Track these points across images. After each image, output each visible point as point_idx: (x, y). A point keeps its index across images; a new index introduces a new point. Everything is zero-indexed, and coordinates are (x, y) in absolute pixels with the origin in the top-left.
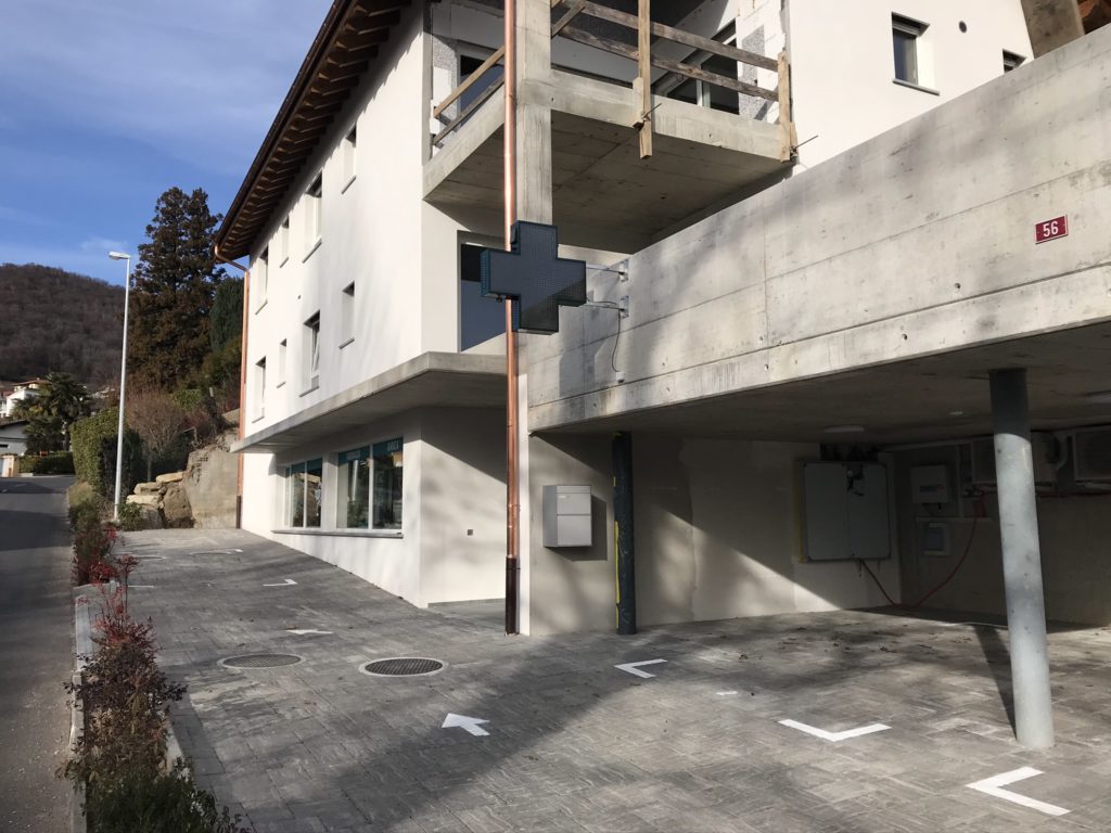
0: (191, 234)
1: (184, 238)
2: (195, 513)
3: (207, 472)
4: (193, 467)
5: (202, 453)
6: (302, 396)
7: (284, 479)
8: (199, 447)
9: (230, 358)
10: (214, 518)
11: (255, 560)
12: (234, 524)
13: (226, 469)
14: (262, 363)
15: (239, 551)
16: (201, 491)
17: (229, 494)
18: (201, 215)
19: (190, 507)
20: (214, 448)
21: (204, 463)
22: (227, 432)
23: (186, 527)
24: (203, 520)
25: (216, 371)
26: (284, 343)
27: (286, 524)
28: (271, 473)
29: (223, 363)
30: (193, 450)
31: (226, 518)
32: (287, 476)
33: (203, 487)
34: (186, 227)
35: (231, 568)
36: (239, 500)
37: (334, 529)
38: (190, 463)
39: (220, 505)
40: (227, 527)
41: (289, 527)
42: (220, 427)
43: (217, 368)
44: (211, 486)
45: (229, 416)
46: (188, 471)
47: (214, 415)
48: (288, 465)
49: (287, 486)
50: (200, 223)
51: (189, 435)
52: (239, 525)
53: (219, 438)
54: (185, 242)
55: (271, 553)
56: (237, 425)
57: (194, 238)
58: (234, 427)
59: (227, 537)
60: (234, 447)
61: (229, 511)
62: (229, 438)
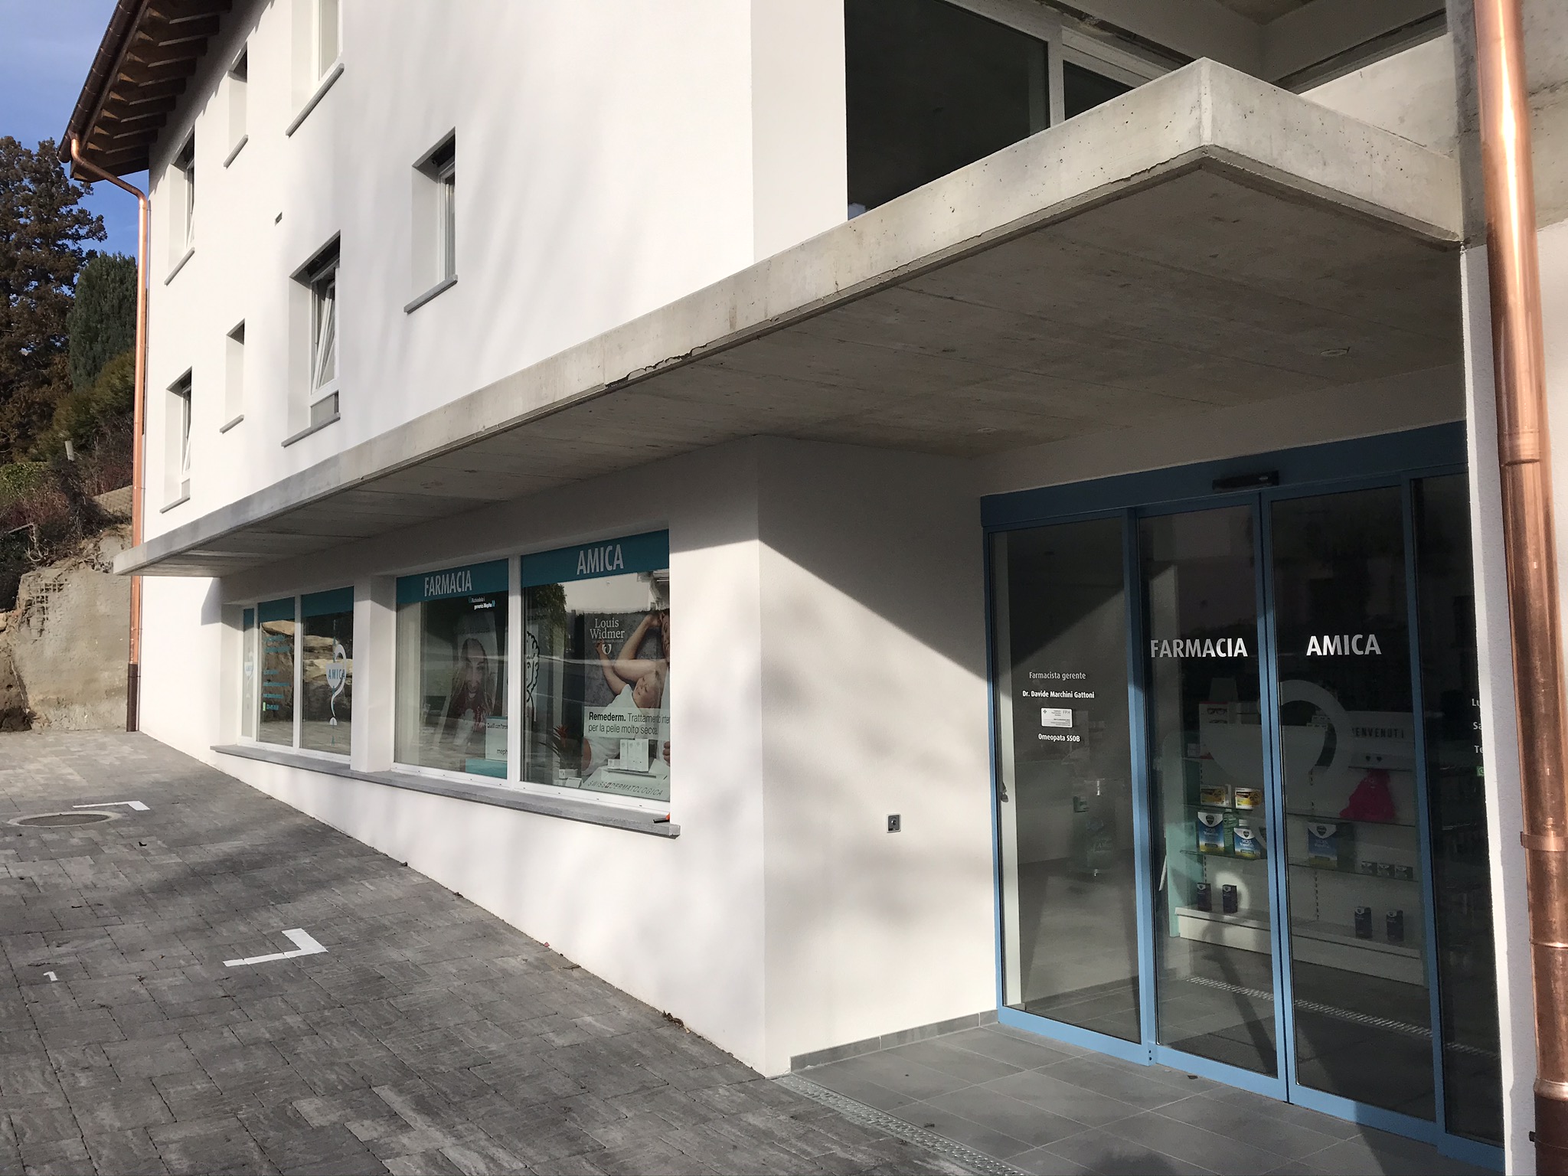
0: (37, 214)
1: (22, 221)
2: (33, 700)
3: (61, 613)
4: (29, 604)
5: (49, 574)
6: (287, 444)
7: (240, 634)
8: (43, 563)
9: (108, 396)
10: (77, 709)
11: (180, 844)
12: (123, 720)
13: (103, 608)
14: (183, 385)
15: (138, 806)
16: (48, 652)
17: (109, 659)
18: (53, 183)
19: (23, 686)
20: (76, 565)
21: (53, 596)
22: (104, 532)
23: (13, 729)
24: (52, 714)
25: (82, 424)
26: (239, 333)
27: (246, 732)
28: (207, 619)
29: (94, 408)
30: (31, 568)
31: (104, 707)
32: (247, 626)
33: (51, 646)
34: (27, 202)
35: (122, 882)
36: (134, 673)
37: (386, 763)
38: (23, 594)
39: (90, 681)
40: (107, 729)
41: (251, 742)
42: (89, 522)
43: (83, 418)
44: (70, 640)
45: (109, 501)
46: (18, 611)
47: (75, 496)
48: (251, 603)
49: (247, 649)
50: (52, 196)
51: (23, 537)
52: (132, 724)
53: (88, 545)
54: (25, 226)
55: (219, 812)
56: (127, 519)
57: (40, 220)
58: (121, 522)
59: (107, 760)
60: (122, 561)
61: (110, 693)
62: (108, 545)
